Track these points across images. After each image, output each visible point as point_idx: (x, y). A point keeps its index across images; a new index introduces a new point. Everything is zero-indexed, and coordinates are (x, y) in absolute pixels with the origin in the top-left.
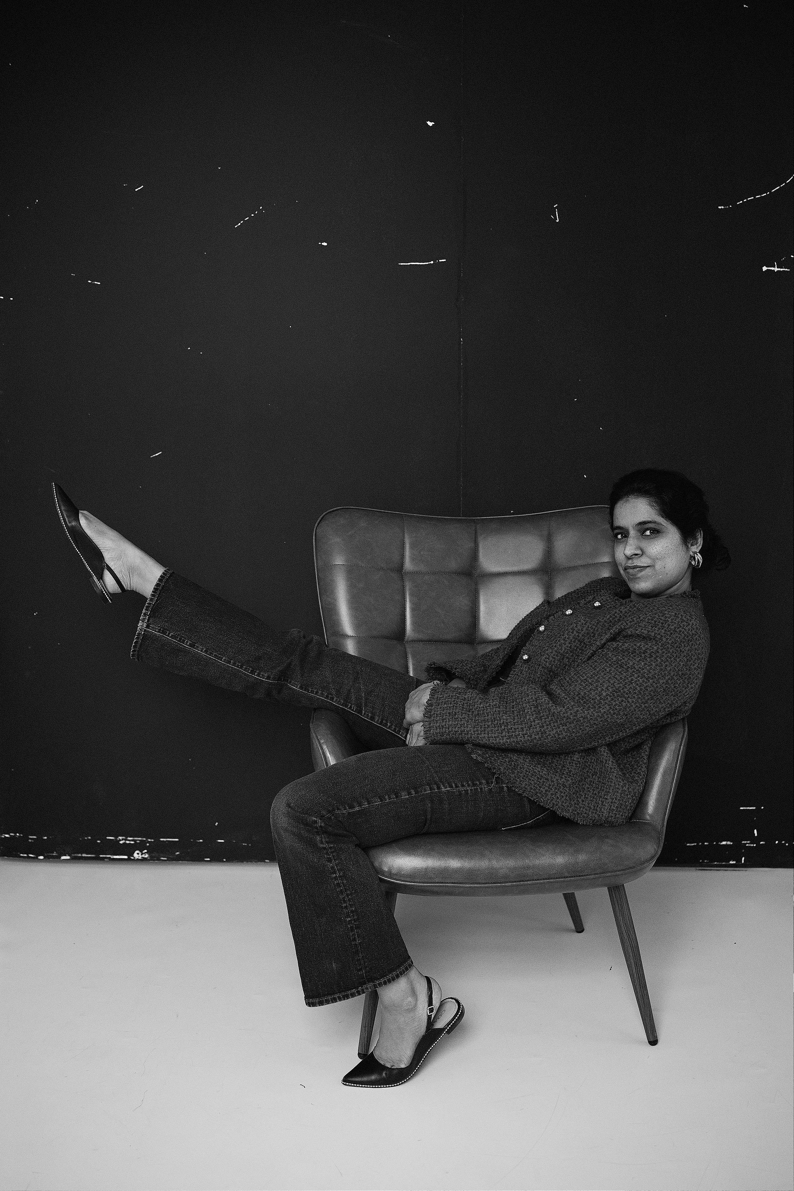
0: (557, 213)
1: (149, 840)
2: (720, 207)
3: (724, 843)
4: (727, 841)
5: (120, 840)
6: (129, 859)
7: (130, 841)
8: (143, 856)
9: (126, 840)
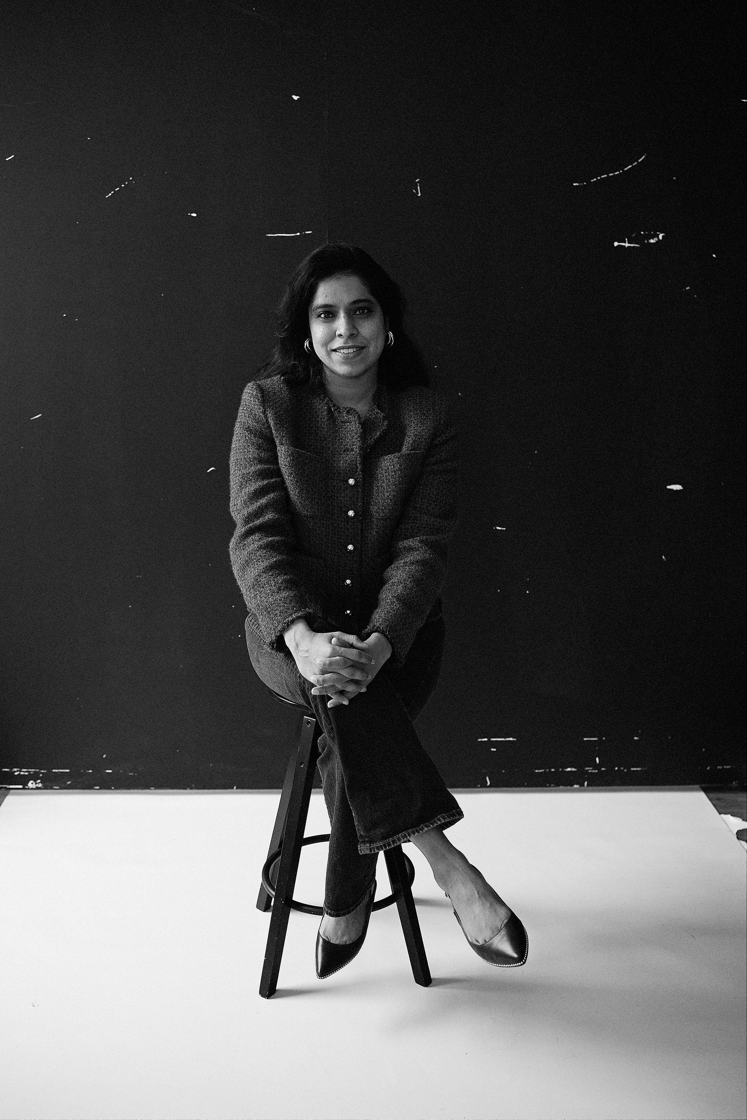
0: (419, 188)
1: (42, 771)
2: (575, 184)
3: (569, 769)
4: (572, 767)
5: (15, 772)
6: (24, 788)
7: (24, 772)
8: (37, 785)
9: (20, 771)
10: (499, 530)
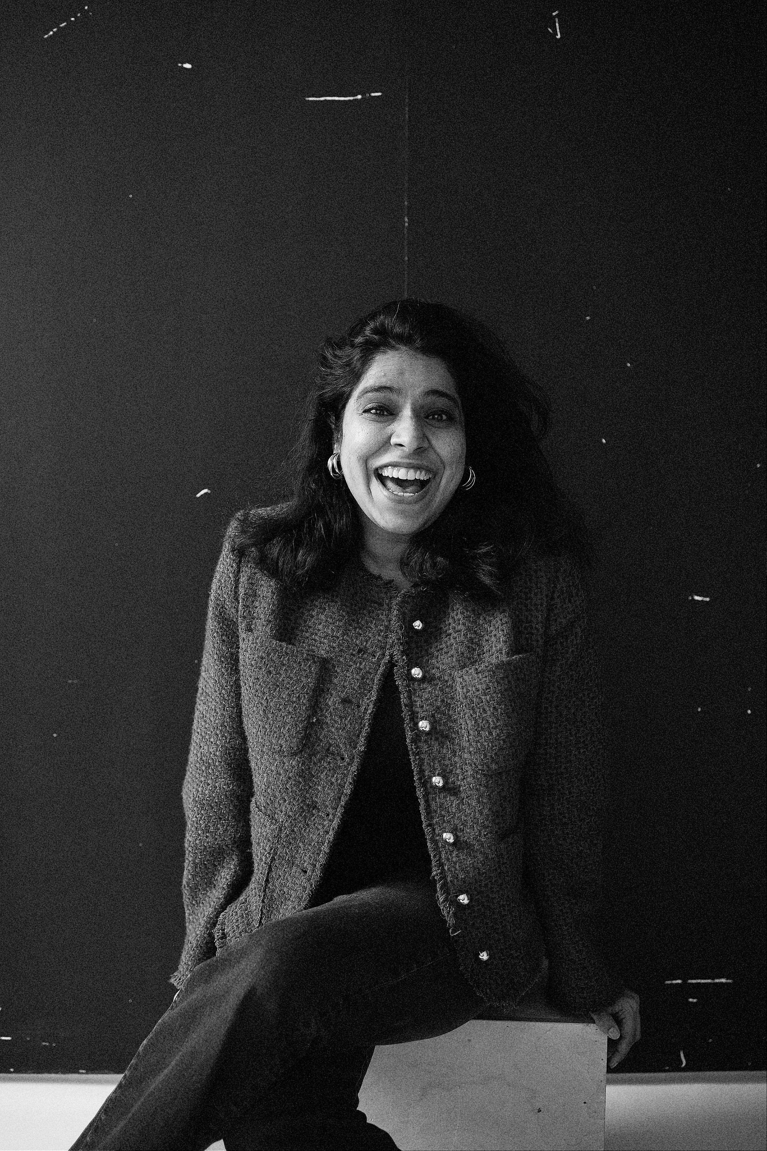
0: (557, 25)
10: (698, 600)
